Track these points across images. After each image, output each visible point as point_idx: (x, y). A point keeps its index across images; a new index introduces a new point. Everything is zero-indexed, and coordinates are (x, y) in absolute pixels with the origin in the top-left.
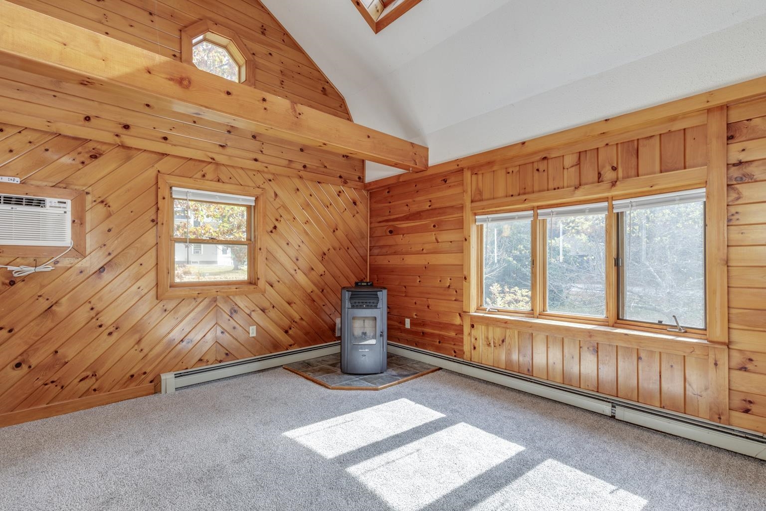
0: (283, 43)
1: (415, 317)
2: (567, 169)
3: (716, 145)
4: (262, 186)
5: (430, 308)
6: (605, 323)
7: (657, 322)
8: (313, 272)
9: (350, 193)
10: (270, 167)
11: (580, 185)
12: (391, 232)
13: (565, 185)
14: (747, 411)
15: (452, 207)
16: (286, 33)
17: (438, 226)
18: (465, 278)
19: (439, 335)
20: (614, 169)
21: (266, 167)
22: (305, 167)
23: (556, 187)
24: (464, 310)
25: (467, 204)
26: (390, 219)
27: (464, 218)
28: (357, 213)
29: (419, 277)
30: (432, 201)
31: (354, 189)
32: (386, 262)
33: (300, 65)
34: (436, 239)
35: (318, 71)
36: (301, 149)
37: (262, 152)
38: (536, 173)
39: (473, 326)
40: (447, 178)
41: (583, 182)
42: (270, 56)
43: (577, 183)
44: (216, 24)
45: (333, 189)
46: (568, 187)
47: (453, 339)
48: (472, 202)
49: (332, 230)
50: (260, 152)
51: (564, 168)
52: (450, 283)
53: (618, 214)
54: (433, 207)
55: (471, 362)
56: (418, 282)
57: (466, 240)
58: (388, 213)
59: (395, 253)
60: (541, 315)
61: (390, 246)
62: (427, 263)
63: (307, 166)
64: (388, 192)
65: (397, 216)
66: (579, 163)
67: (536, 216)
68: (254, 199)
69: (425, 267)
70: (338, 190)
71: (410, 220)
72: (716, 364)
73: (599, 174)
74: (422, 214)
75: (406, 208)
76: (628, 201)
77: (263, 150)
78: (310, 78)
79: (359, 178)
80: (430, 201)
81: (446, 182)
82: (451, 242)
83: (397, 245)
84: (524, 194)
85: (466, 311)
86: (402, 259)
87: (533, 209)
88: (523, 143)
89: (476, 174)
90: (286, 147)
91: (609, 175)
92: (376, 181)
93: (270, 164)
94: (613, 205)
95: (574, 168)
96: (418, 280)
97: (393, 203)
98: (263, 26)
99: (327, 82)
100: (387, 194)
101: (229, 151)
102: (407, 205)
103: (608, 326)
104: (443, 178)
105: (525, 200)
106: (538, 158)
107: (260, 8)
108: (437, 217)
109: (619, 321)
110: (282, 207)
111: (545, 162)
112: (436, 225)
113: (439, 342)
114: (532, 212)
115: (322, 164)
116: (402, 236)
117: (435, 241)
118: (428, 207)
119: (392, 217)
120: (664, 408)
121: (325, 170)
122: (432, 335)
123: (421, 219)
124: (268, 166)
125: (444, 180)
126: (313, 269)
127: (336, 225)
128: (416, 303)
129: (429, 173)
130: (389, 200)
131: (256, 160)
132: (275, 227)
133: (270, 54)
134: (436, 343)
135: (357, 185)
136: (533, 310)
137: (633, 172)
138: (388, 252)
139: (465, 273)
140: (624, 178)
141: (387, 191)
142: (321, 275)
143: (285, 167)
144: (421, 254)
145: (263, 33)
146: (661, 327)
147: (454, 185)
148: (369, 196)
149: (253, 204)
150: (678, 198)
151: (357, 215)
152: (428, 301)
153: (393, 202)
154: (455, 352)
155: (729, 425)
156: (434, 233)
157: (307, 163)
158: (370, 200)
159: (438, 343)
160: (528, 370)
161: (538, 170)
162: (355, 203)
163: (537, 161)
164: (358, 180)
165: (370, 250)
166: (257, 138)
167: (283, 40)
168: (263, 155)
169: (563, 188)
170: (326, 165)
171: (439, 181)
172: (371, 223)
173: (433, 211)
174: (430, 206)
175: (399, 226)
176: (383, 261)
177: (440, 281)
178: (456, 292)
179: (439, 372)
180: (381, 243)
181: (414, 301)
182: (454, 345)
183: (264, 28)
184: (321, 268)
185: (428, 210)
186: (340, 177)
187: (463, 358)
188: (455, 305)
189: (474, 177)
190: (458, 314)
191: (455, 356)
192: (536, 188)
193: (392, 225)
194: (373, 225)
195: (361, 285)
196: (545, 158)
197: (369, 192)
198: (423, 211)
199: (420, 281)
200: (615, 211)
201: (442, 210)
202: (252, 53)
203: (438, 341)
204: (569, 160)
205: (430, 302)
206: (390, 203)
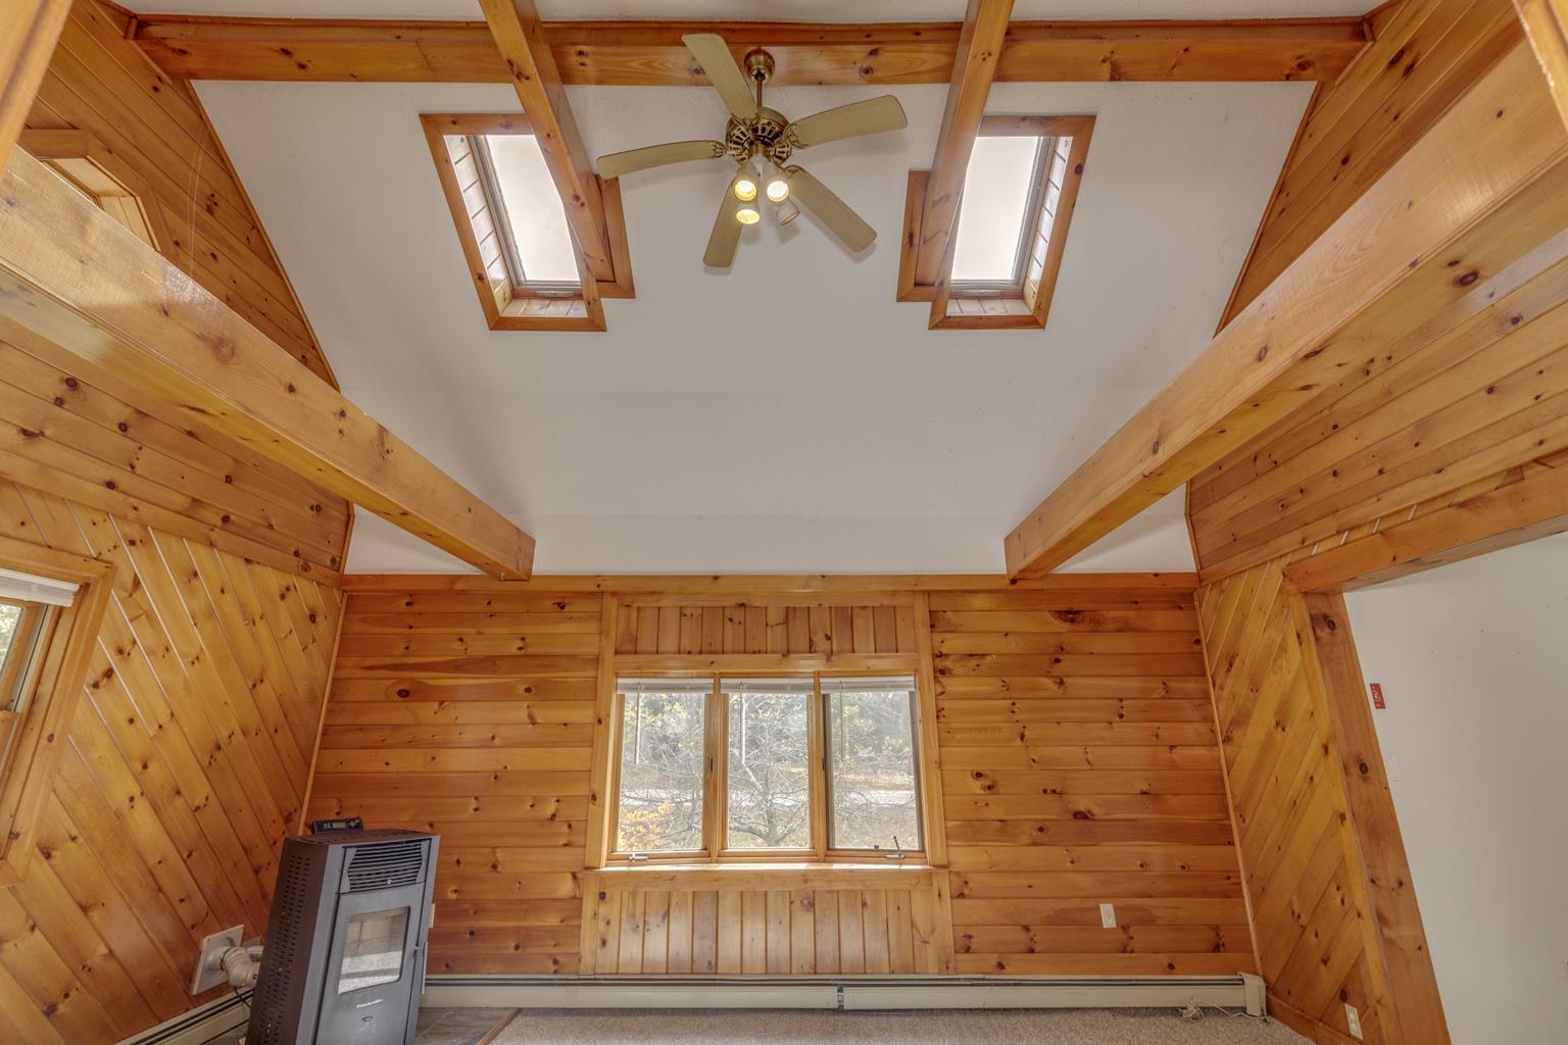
0: (246, 242)
1: (454, 896)
2: (772, 626)
3: (923, 630)
4: (106, 556)
5: (499, 869)
6: (812, 857)
7: (873, 848)
8: (179, 801)
9: (308, 593)
10: (145, 509)
11: (788, 652)
12: (403, 694)
13: (769, 649)
14: (968, 950)
15: (573, 657)
16: (255, 226)
17: (537, 689)
18: (594, 798)
19: (517, 930)
20: (828, 638)
21: (136, 509)
22: (226, 519)
23: (757, 650)
24: (587, 864)
25: (606, 655)
26: (407, 664)
27: (599, 679)
28: (314, 641)
29: (476, 798)
30: (527, 640)
31: (319, 584)
32: (378, 766)
33: (270, 299)
34: (531, 717)
35: (301, 319)
36: (227, 477)
37: (132, 467)
38: (728, 624)
39: (602, 896)
40: (567, 600)
41: (793, 648)
42: (211, 258)
43: (785, 649)
44: (110, 152)
45: (274, 580)
46: (772, 652)
47: (552, 932)
48: (616, 653)
49: (250, 683)
50: (129, 469)
51: (767, 625)
52: (557, 810)
53: (824, 695)
54: (529, 651)
55: (597, 977)
56: (472, 811)
57: (600, 721)
58: (401, 649)
59: (411, 744)
60: (722, 857)
61: (397, 727)
62: (500, 768)
63: (232, 517)
64: (408, 604)
65: (429, 660)
66: (786, 622)
67: (717, 687)
68: (75, 587)
69: (496, 777)
70: (285, 585)
71: (467, 672)
72: (940, 895)
73: (811, 640)
74: (498, 662)
75: (457, 645)
76: (838, 680)
77: (136, 463)
78: (283, 330)
79: (333, 560)
80: (523, 639)
81: (563, 608)
82: (565, 724)
83: (419, 725)
84: (710, 652)
85: (591, 864)
86: (429, 759)
87: (713, 676)
88: (716, 578)
89: (627, 606)
90: (194, 465)
91: (821, 644)
92: (382, 575)
93: (148, 502)
94: (820, 683)
95: (780, 627)
96: (474, 806)
97: (419, 631)
98: (213, 195)
99: (314, 348)
100: (404, 607)
101: (45, 450)
102: (461, 640)
103: (818, 861)
104: (558, 601)
105: (712, 663)
106: (733, 602)
107: (218, 159)
108: (537, 672)
109: (829, 852)
110: (144, 617)
111: (742, 609)
112: (533, 689)
113: (517, 947)
114: (712, 681)
115: (267, 518)
116: (437, 704)
117: (527, 720)
118: (514, 650)
119: (412, 660)
120: (893, 973)
121: (268, 532)
122: (499, 933)
123: (494, 672)
124: (141, 508)
125: (559, 604)
126: (178, 793)
127: (263, 671)
128: (458, 862)
129: (531, 586)
130: (410, 621)
131: (111, 485)
132: (109, 674)
133: (214, 256)
134: (508, 952)
135: (326, 577)
136: (706, 849)
137: (848, 647)
138: (388, 741)
139: (596, 787)
140: (838, 652)
141: (407, 600)
142: (198, 808)
143: (180, 513)
144: (489, 747)
145: (209, 210)
146: (878, 854)
147: (580, 618)
148: (344, 603)
149: (68, 603)
150: (889, 684)
151: (311, 647)
152: (495, 853)
153: (419, 627)
154: (556, 962)
155: (957, 974)
156: (525, 704)
157: (233, 511)
158: (346, 613)
159: (512, 951)
160: (710, 963)
161: (731, 620)
162: (313, 618)
163: (731, 607)
164: (329, 563)
165: (325, 733)
166: (131, 430)
167: (248, 239)
168: (134, 476)
169: (766, 653)
170: (273, 522)
171: (548, 604)
172: (338, 667)
173: (525, 659)
174: (520, 649)
175: (430, 682)
176: (361, 762)
177: (532, 806)
178: (570, 826)
179: (520, 1019)
180: (366, 719)
181: (456, 858)
182: (555, 946)
183: (215, 200)
184: (200, 790)
185: (515, 656)
186: (296, 554)
187: (577, 973)
188: (566, 857)
189: (623, 610)
190: (569, 875)
191: (555, 972)
192: (728, 647)
193: (412, 679)
194: (343, 674)
195: (332, 829)
196: (743, 605)
197: (346, 595)
198: (501, 657)
199: (476, 810)
200: (823, 692)
201: (550, 661)
202: (175, 239)
203: (513, 944)
204: (774, 616)
205: (500, 855)
206: (411, 627)
